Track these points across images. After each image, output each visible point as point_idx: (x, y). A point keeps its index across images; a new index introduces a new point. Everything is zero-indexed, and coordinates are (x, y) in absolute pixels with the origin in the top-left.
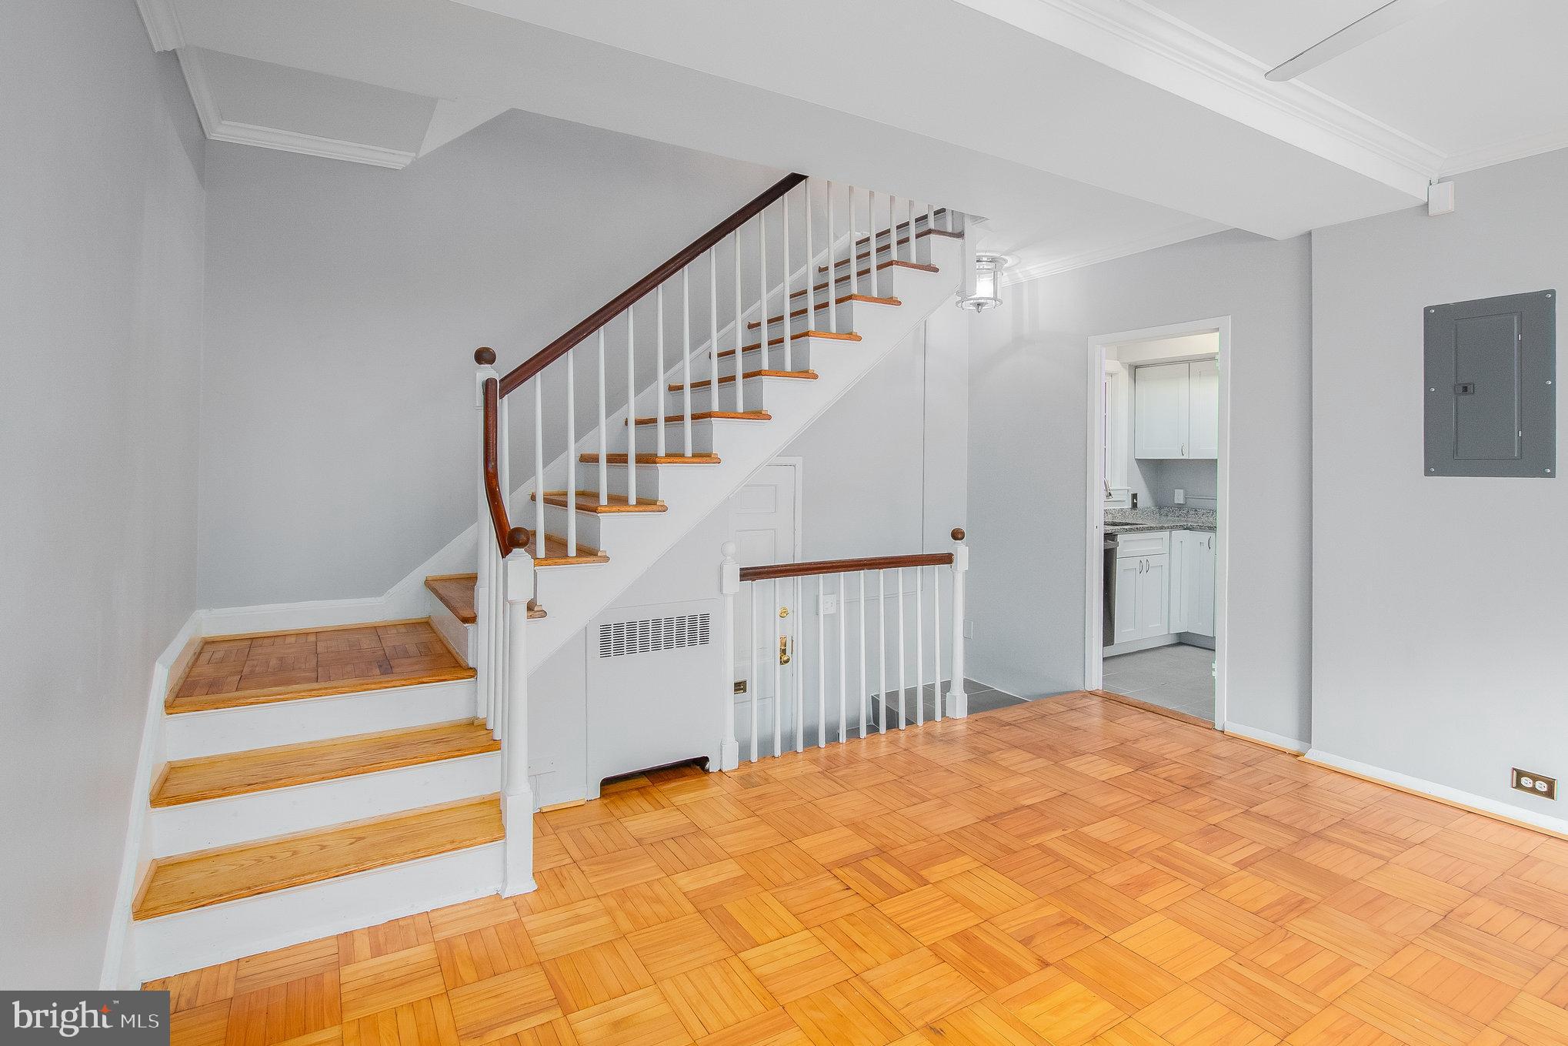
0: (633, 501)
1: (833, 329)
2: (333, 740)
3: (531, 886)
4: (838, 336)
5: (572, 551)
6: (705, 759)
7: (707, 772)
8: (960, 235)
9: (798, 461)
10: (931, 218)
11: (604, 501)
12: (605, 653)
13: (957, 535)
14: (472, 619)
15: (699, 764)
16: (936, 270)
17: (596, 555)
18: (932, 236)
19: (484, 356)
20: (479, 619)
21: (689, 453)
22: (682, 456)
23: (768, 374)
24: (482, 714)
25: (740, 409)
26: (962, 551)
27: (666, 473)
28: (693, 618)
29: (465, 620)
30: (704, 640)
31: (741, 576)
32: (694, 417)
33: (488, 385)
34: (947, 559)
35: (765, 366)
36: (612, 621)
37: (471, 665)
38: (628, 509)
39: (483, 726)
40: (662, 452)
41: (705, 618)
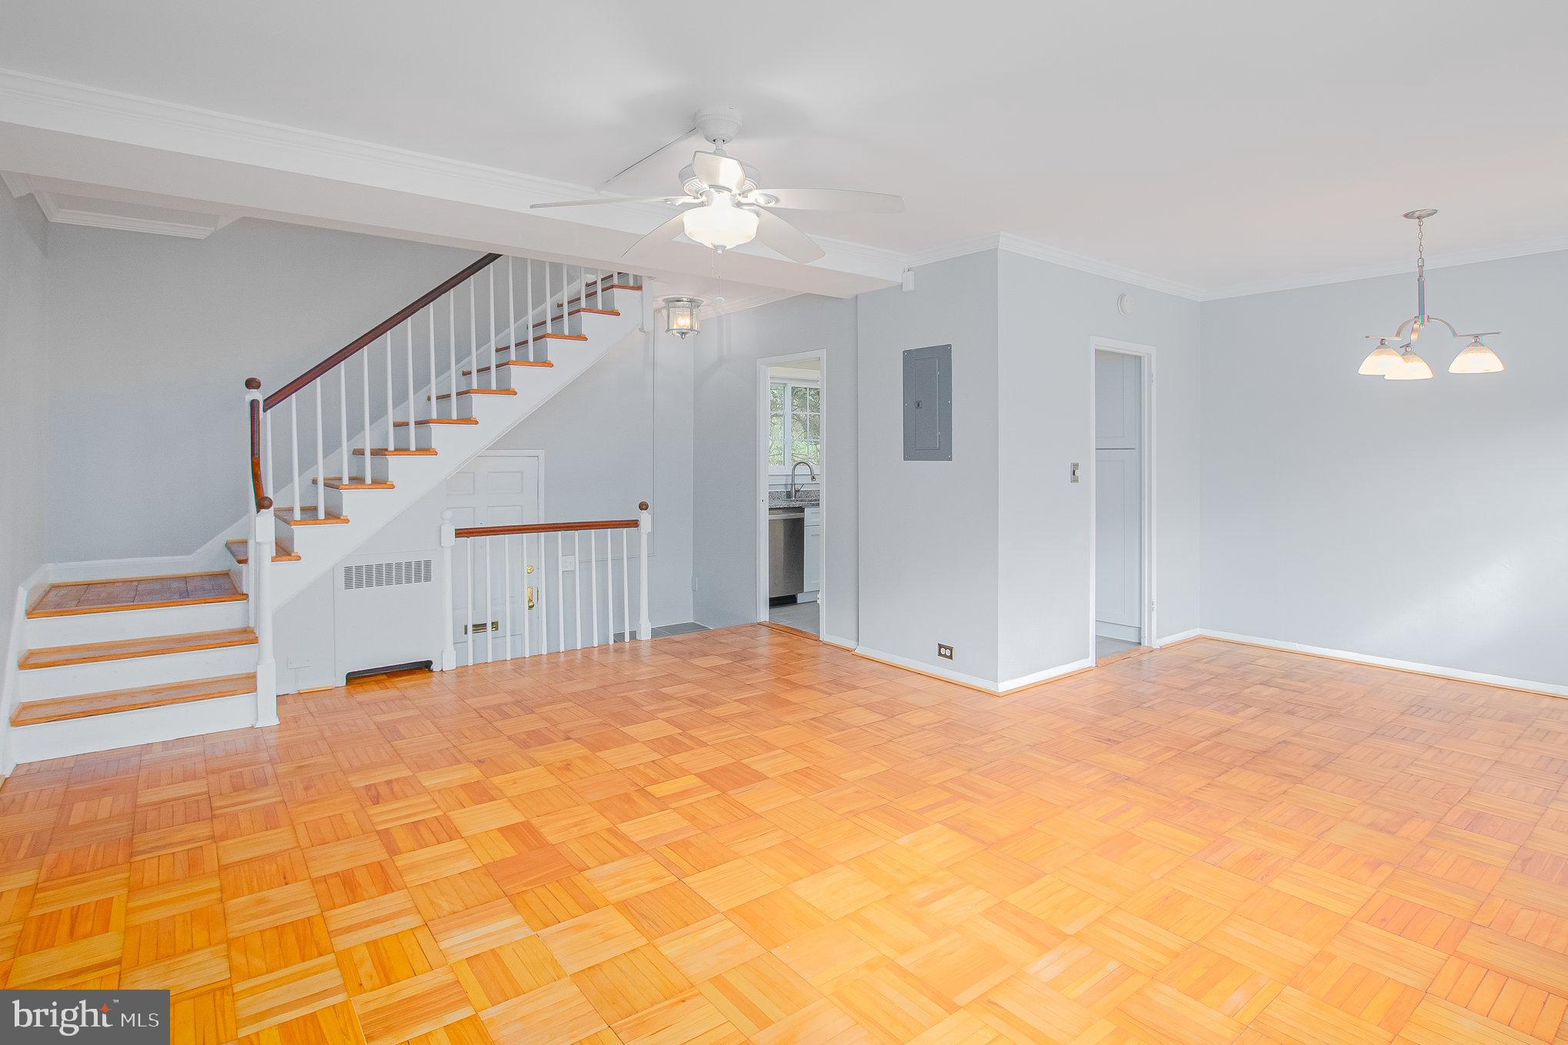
0: (368, 481)
1: (531, 359)
2: (144, 639)
3: (276, 722)
4: (536, 363)
5: (321, 515)
6: (430, 663)
7: (431, 671)
8: (640, 288)
9: (541, 453)
10: (616, 277)
11: (346, 481)
12: (348, 585)
13: (643, 506)
14: (245, 561)
15: (425, 666)
16: (618, 314)
17: (339, 518)
18: (615, 290)
19: (252, 384)
20: (250, 561)
21: (413, 448)
22: (407, 450)
23: (476, 392)
24: (252, 625)
25: (454, 416)
26: (645, 518)
27: (393, 461)
28: (418, 564)
29: (240, 562)
30: (428, 579)
31: (456, 534)
32: (418, 423)
33: (254, 404)
34: (634, 524)
35: (475, 386)
36: (353, 564)
37: (245, 592)
38: (364, 487)
39: (252, 632)
40: (391, 448)
41: (428, 564)
